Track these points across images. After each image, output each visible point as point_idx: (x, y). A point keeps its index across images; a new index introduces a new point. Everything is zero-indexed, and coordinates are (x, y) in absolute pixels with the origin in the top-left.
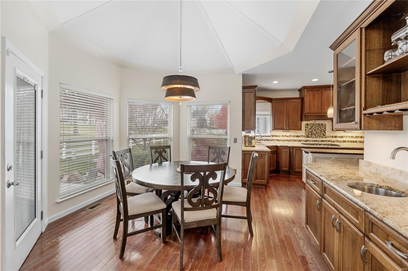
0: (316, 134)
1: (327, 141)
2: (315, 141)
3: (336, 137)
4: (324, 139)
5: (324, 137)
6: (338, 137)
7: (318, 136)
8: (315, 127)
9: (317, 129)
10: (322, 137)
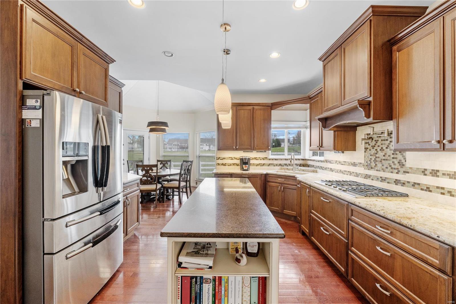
0: (384, 160)
1: (408, 182)
2: (383, 180)
3: (435, 173)
4: (401, 177)
5: (402, 170)
6: (444, 174)
7: (388, 166)
8: (382, 140)
9: (387, 148)
10: (396, 171)
